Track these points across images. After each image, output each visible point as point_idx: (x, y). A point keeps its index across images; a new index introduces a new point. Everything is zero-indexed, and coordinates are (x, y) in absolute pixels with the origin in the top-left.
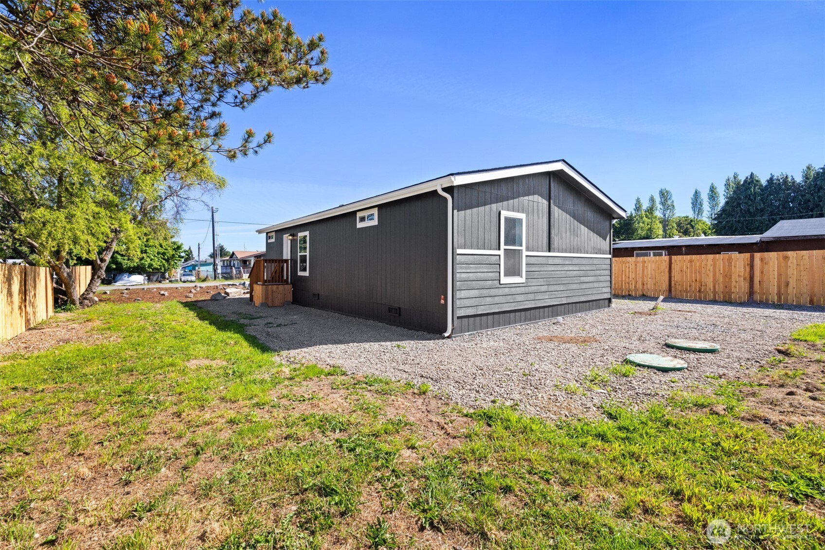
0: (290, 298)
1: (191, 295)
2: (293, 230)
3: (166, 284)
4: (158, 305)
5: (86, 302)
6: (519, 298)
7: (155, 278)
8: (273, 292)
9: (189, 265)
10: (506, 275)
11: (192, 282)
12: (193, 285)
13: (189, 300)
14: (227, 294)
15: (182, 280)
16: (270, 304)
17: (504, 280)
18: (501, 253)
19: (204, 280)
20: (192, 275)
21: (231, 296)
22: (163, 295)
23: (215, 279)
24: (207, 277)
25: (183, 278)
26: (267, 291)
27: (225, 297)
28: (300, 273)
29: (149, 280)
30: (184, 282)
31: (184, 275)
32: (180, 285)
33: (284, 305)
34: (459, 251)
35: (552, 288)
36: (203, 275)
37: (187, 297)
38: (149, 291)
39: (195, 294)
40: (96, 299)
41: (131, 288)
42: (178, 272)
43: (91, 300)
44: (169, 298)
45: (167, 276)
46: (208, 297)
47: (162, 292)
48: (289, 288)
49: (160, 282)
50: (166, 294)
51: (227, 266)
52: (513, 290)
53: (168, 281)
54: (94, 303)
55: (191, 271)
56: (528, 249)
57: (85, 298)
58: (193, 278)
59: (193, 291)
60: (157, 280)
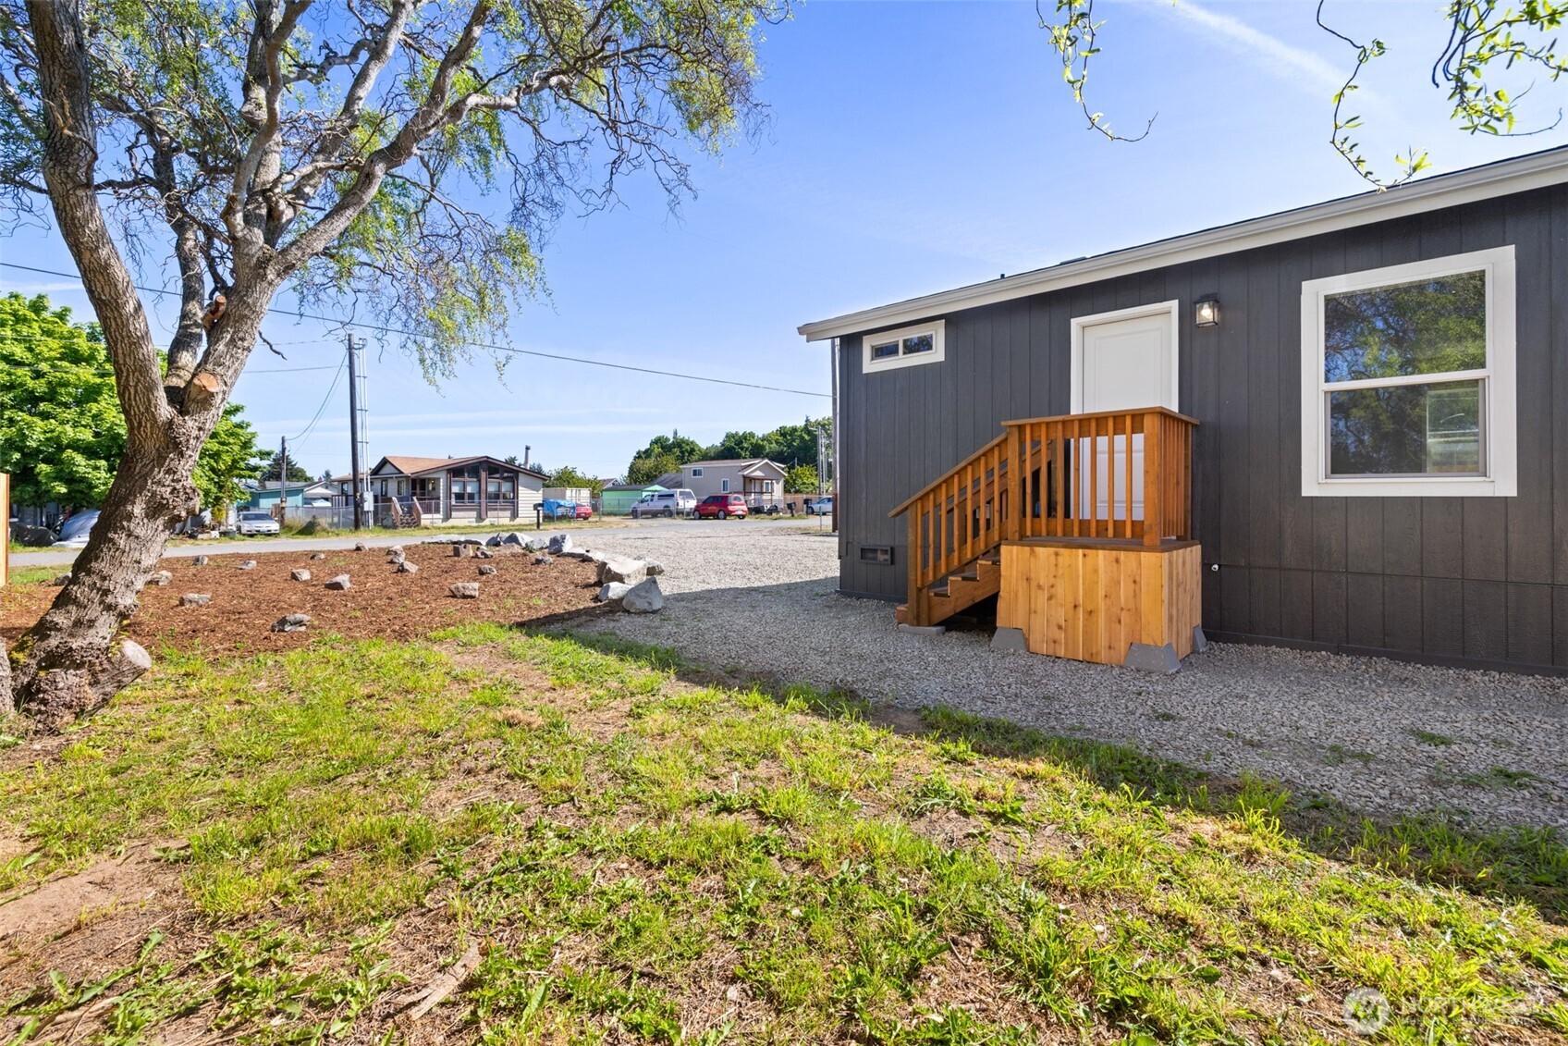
15: (244, 531)
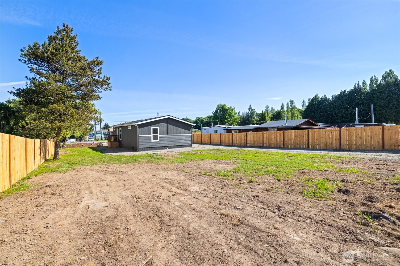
0: (118, 146)
1: (92, 145)
2: (119, 128)
3: (82, 142)
4: (82, 148)
5: (63, 147)
6: (157, 144)
7: (78, 140)
8: (113, 144)
9: (92, 133)
10: (153, 140)
11: (93, 141)
12: (92, 142)
13: (91, 147)
14: (103, 145)
16: (112, 147)
17: (152, 141)
18: (152, 136)
19: (98, 140)
20: (93, 138)
21: (104, 146)
22: (83, 145)
23: (101, 140)
24: (99, 139)
25: (89, 140)
26: (111, 144)
27: (101, 146)
28: (120, 139)
29: (76, 140)
30: (90, 141)
31: (90, 138)
32: (88, 142)
33: (116, 147)
34: (140, 136)
35: (168, 142)
36: (97, 138)
37: (90, 146)
38: (78, 144)
39: (93, 145)
40: (66, 146)
41: (71, 143)
42: (87, 138)
43: (64, 147)
44: (85, 146)
45: (83, 139)
46: (96, 146)
47: (82, 145)
48: (118, 143)
49: (80, 141)
50: (84, 145)
51: (107, 134)
52: (155, 143)
53: (83, 141)
54: (65, 148)
55: (92, 136)
56: (160, 134)
57: (63, 146)
58: (93, 140)
59: (92, 144)
60: (79, 141)
